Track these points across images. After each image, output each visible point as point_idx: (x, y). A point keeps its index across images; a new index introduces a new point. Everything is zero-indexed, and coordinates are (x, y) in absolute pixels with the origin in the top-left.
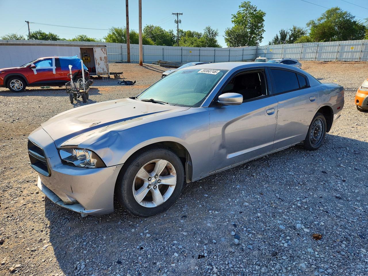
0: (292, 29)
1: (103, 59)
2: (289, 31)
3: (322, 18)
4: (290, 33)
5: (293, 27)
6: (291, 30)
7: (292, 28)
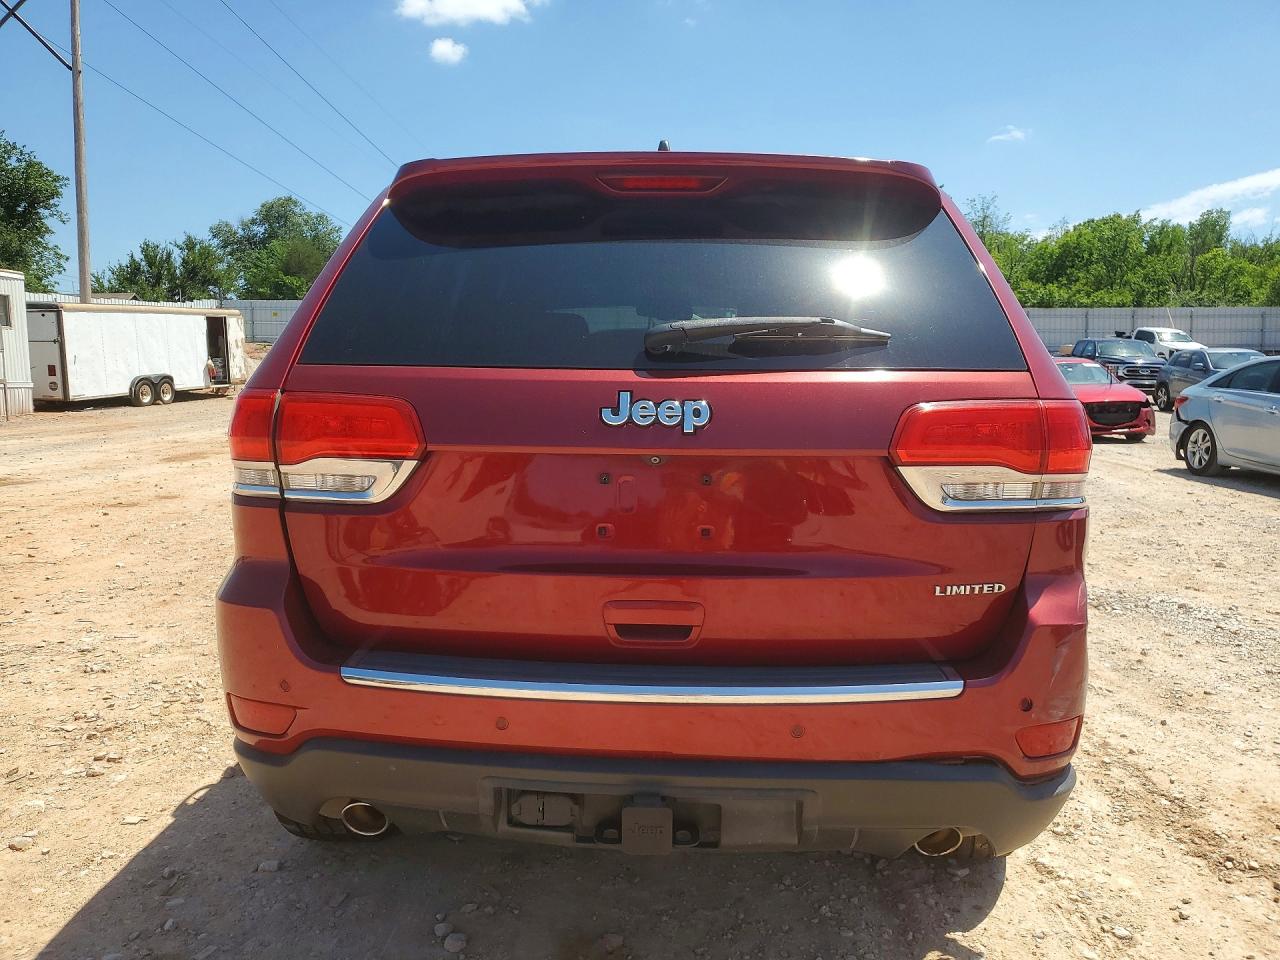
0: (180, 243)
1: (240, 344)
2: (171, 247)
3: (253, 222)
4: (177, 258)
5: (184, 238)
6: (178, 246)
7: (181, 240)
